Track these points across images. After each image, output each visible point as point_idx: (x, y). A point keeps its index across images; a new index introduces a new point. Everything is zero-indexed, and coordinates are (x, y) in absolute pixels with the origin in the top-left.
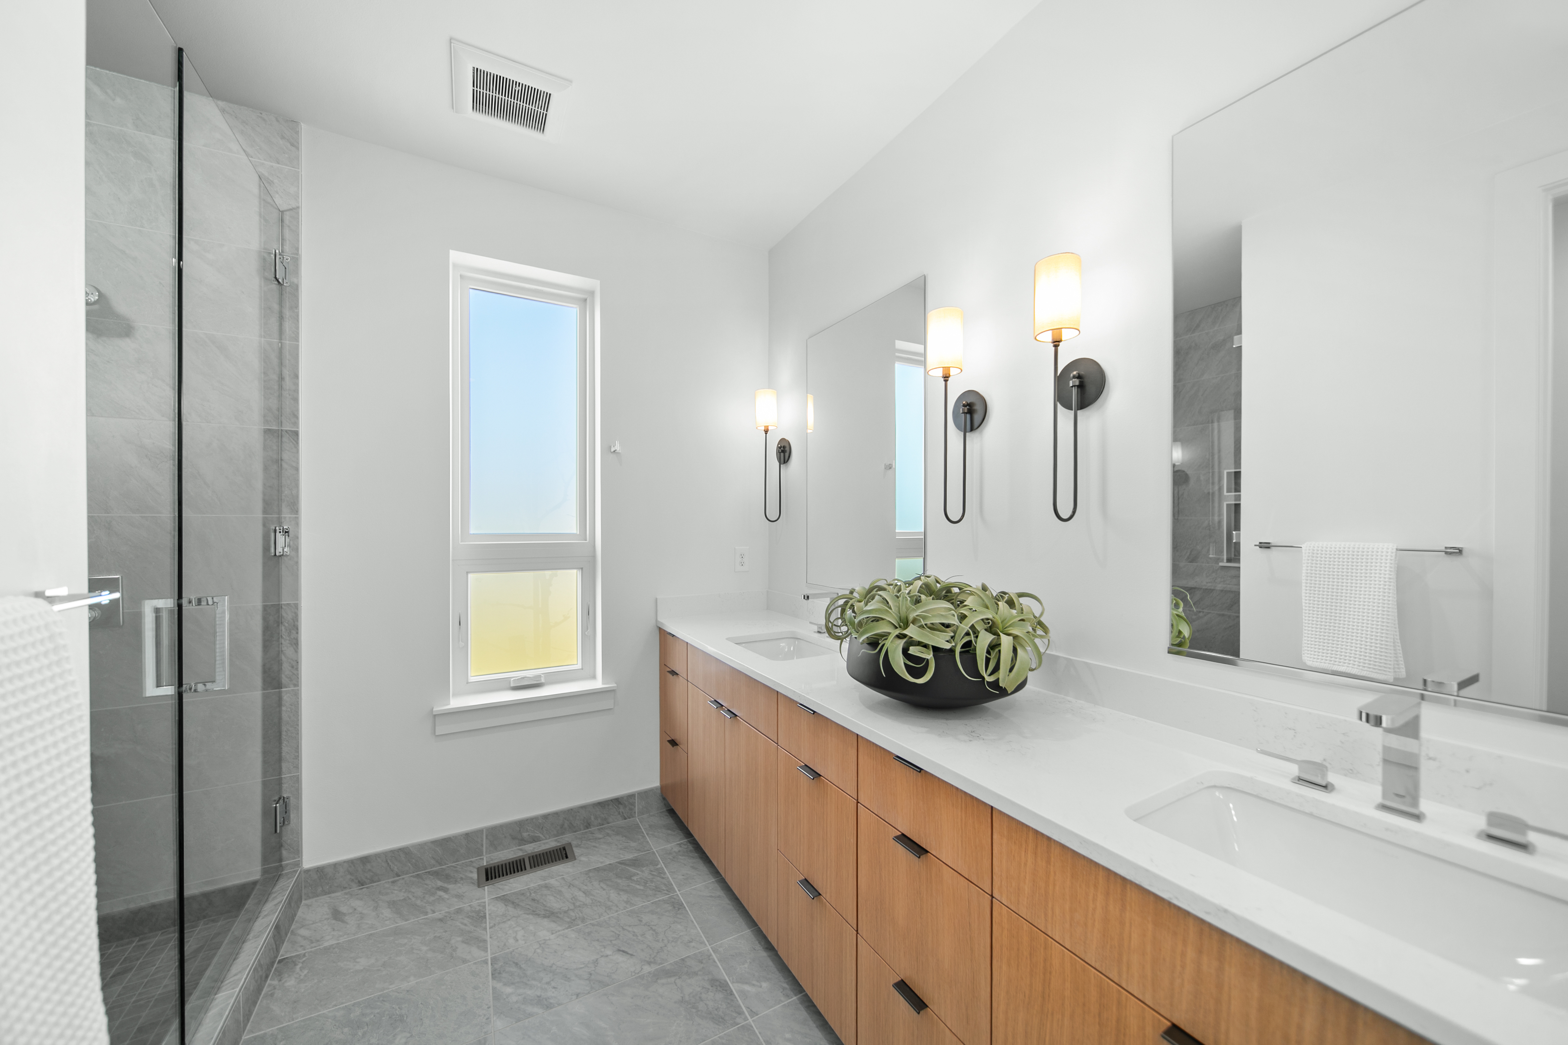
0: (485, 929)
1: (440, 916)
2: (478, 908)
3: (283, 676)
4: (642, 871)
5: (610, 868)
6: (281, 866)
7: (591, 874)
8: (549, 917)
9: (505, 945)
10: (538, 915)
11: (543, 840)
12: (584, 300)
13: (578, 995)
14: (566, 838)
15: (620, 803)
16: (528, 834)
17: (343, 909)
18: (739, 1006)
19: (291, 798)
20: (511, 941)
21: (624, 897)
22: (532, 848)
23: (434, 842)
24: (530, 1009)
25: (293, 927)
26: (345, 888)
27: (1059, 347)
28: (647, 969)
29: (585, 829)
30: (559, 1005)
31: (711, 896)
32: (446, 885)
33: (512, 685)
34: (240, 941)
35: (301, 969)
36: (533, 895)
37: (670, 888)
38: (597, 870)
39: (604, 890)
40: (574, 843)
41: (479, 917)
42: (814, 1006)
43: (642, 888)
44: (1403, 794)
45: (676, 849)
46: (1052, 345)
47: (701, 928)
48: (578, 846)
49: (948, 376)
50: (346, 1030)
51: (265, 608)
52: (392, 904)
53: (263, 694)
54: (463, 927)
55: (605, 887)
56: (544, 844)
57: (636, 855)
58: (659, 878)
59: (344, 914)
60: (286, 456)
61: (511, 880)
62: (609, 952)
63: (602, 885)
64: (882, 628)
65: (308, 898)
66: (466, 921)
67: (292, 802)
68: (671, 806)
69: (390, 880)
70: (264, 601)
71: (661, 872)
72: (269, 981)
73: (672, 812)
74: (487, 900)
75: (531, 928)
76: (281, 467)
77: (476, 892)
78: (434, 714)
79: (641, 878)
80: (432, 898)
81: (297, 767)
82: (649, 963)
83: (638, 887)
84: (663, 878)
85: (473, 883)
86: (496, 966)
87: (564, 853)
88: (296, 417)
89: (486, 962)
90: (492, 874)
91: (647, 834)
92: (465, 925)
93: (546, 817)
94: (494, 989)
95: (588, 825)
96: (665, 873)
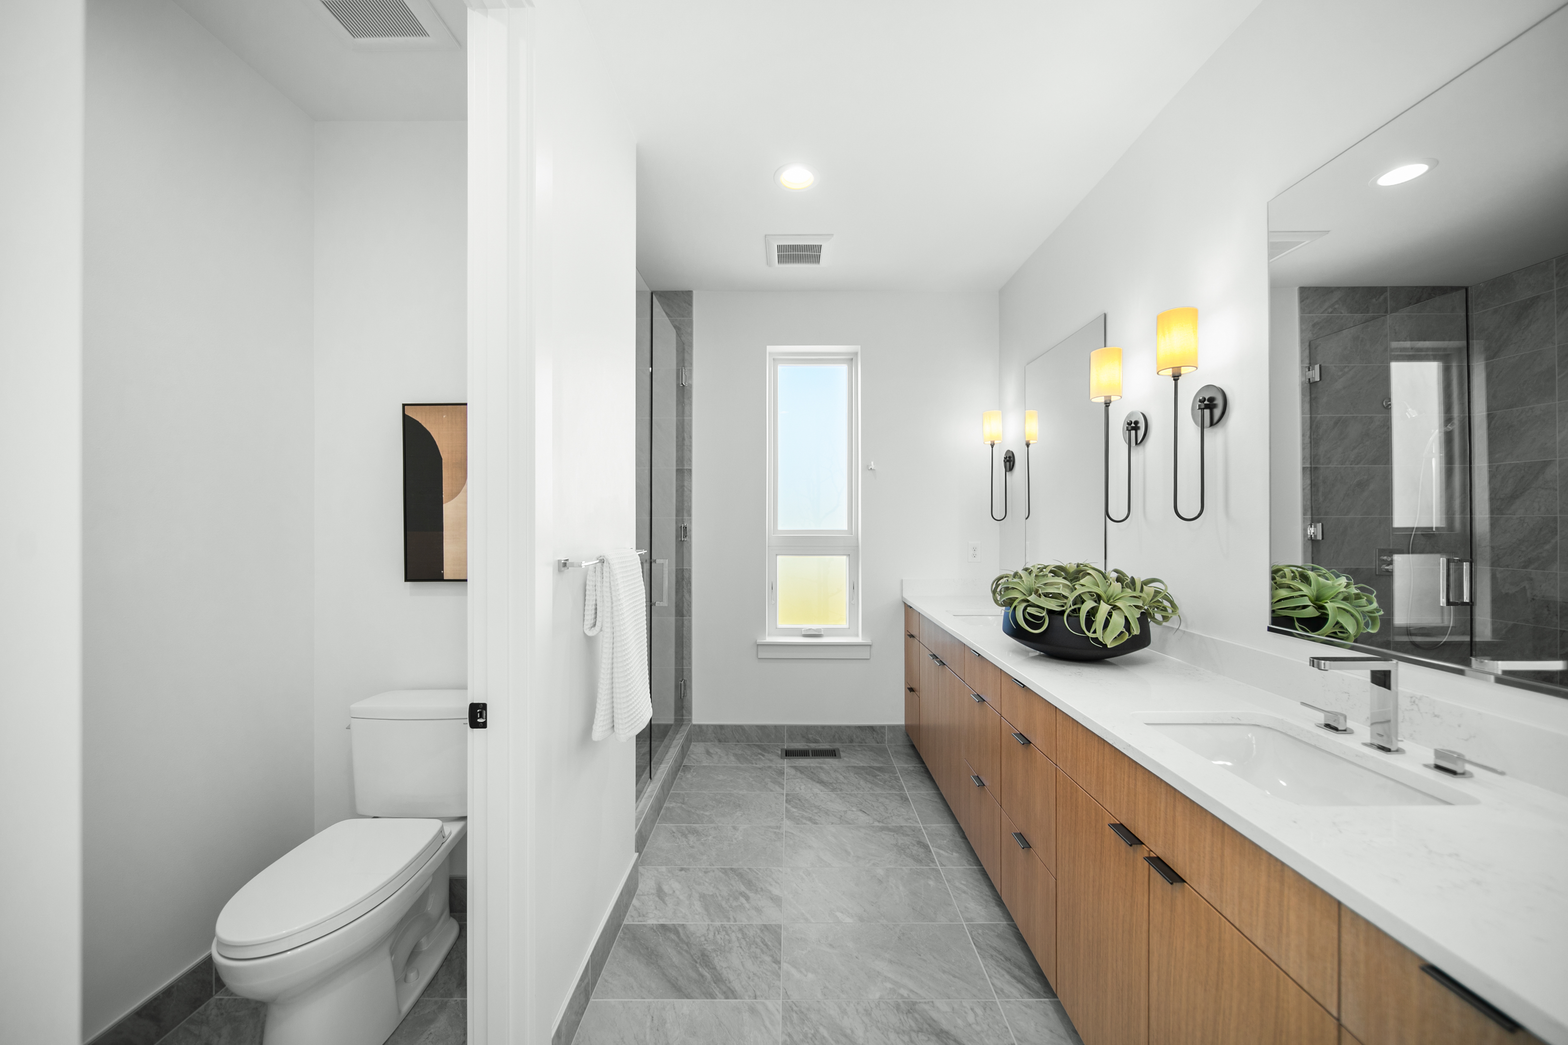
0: (784, 779)
1: (760, 767)
2: (780, 768)
3: (684, 610)
4: (884, 775)
5: (863, 768)
6: (683, 719)
7: (850, 768)
8: (820, 783)
9: (794, 789)
10: (814, 781)
11: (821, 743)
12: (851, 360)
13: (832, 823)
14: (837, 745)
15: (874, 730)
16: (812, 736)
17: (711, 751)
18: (934, 859)
19: (688, 681)
20: (797, 789)
21: (870, 786)
22: (813, 746)
23: (757, 726)
24: (804, 821)
25: (688, 753)
26: (712, 741)
27: (1178, 381)
28: (876, 824)
29: (849, 743)
30: (821, 824)
31: (930, 800)
32: (763, 753)
33: (803, 633)
34: (668, 747)
35: (693, 771)
36: (812, 770)
37: (901, 788)
38: (854, 767)
39: (857, 778)
40: (841, 749)
41: (781, 773)
42: (987, 875)
43: (882, 783)
44: (1382, 734)
45: (912, 769)
46: (1173, 378)
47: (918, 815)
48: (843, 751)
49: (1108, 402)
50: (714, 802)
51: (676, 569)
52: (735, 755)
53: (676, 619)
54: (771, 775)
55: (857, 777)
56: (822, 745)
57: (882, 765)
58: (895, 782)
59: (712, 754)
60: (686, 484)
61: (800, 760)
62: (854, 809)
63: (856, 775)
64: (1013, 594)
65: (694, 742)
66: (773, 773)
67: (688, 683)
68: (912, 743)
69: (734, 743)
70: (676, 567)
71: (897, 779)
72: (679, 773)
73: (913, 746)
74: (785, 766)
75: (809, 785)
76: (683, 490)
77: (781, 761)
78: (758, 643)
79: (882, 778)
80: (755, 758)
81: (690, 664)
82: (879, 822)
83: (880, 782)
84: (898, 782)
85: (778, 756)
86: (788, 797)
87: (834, 753)
88: (691, 461)
89: (783, 794)
90: (789, 754)
91: (892, 756)
92: (773, 774)
93: (823, 727)
94: (786, 807)
95: (851, 741)
96: (900, 780)
